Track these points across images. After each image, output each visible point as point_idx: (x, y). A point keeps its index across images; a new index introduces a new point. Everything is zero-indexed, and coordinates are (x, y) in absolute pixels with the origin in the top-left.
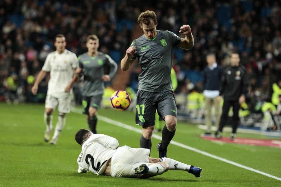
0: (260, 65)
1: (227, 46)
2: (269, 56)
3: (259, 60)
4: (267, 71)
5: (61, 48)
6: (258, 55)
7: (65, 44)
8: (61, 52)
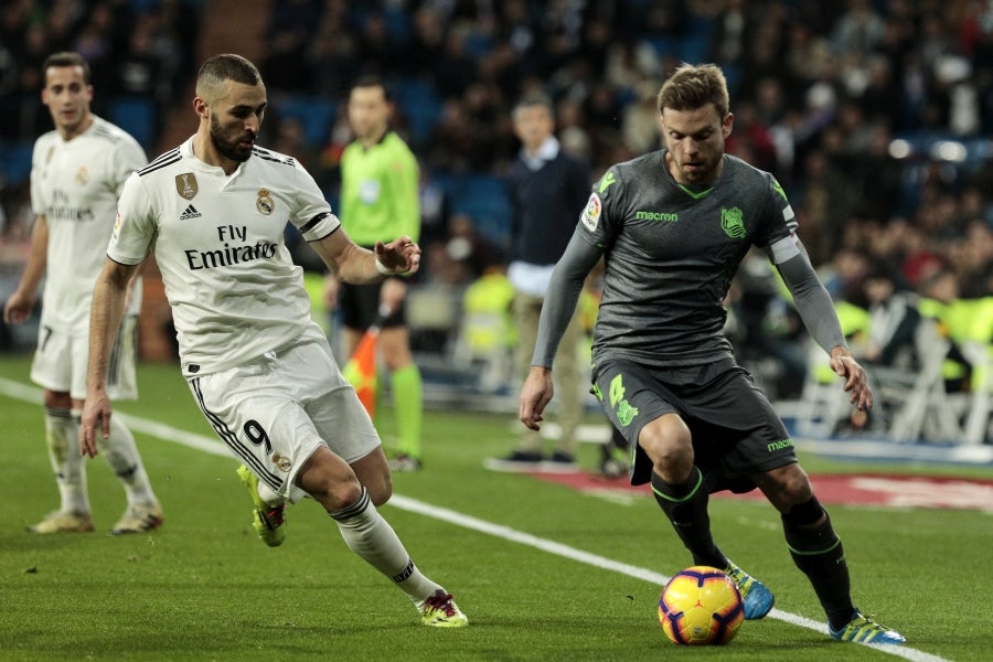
0: (783, 140)
1: (630, 62)
2: (821, 96)
3: (778, 118)
4: (817, 163)
5: (69, 113)
6: (769, 92)
7: (85, 95)
8: (72, 132)
